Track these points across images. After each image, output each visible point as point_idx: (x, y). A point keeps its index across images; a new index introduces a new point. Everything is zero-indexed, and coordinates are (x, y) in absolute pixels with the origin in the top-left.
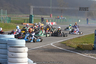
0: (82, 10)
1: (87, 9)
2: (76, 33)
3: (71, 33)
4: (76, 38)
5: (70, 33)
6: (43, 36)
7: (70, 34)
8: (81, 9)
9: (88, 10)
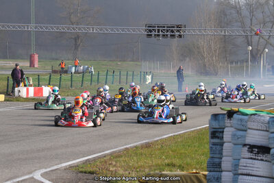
0: (158, 35)
1: (178, 31)
4: (136, 147)
8: (153, 33)
9: (180, 36)
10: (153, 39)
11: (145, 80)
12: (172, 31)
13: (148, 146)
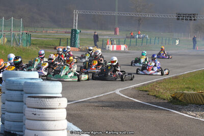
0: (183, 19)
1: (194, 17)
2: (151, 72)
3: (140, 72)
5: (137, 71)
6: (71, 80)
7: (137, 73)
8: (180, 18)
9: (195, 20)
10: (180, 21)
11: (175, 43)
12: (191, 17)
13: (176, 77)
